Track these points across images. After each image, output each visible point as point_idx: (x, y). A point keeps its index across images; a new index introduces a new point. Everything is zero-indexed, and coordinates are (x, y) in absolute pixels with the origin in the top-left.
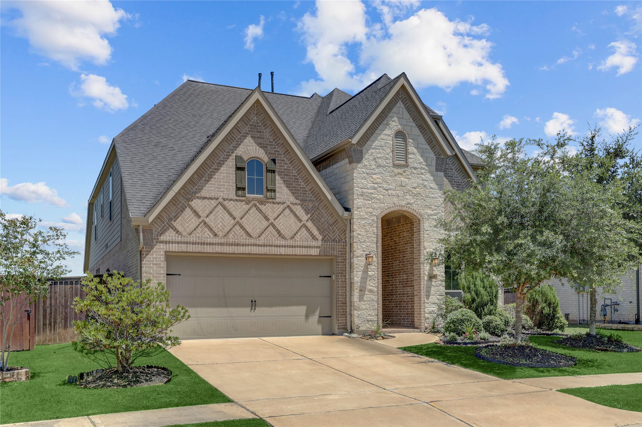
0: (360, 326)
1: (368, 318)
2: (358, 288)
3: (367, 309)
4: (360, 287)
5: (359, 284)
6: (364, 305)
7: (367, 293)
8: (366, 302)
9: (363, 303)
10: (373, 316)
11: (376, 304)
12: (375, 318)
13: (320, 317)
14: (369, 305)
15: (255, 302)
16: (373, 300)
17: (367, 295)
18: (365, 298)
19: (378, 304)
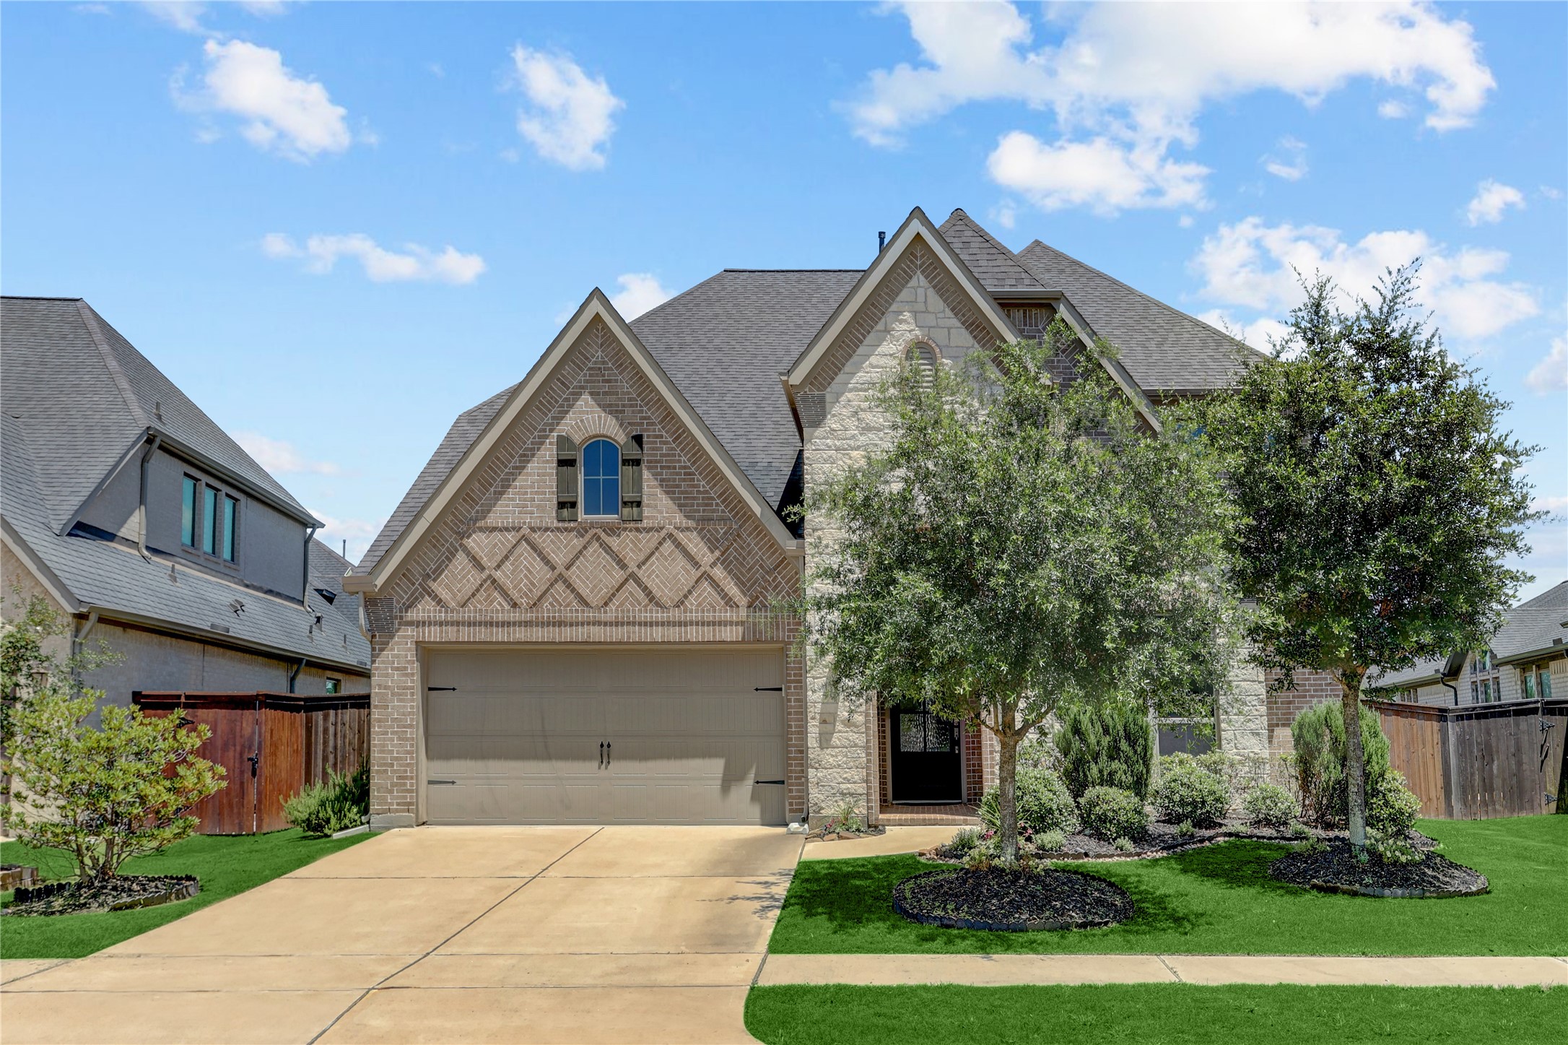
0: (823, 805)
1: (843, 786)
2: (818, 716)
3: (839, 765)
4: (821, 714)
5: (819, 706)
6: (833, 756)
7: (839, 727)
8: (837, 750)
9: (829, 751)
10: (855, 783)
11: (864, 755)
12: (861, 788)
13: (758, 782)
14: (846, 756)
15: (609, 746)
16: (856, 745)
17: (840, 732)
18: (835, 740)
19: (868, 754)
